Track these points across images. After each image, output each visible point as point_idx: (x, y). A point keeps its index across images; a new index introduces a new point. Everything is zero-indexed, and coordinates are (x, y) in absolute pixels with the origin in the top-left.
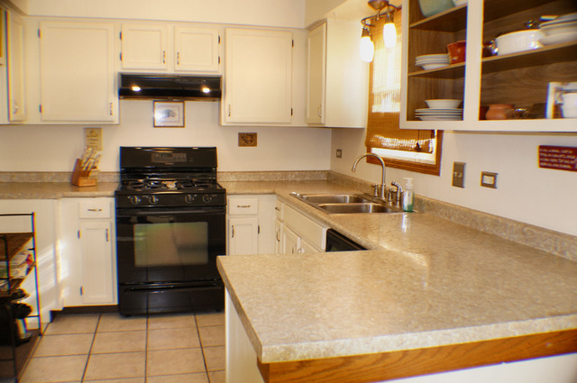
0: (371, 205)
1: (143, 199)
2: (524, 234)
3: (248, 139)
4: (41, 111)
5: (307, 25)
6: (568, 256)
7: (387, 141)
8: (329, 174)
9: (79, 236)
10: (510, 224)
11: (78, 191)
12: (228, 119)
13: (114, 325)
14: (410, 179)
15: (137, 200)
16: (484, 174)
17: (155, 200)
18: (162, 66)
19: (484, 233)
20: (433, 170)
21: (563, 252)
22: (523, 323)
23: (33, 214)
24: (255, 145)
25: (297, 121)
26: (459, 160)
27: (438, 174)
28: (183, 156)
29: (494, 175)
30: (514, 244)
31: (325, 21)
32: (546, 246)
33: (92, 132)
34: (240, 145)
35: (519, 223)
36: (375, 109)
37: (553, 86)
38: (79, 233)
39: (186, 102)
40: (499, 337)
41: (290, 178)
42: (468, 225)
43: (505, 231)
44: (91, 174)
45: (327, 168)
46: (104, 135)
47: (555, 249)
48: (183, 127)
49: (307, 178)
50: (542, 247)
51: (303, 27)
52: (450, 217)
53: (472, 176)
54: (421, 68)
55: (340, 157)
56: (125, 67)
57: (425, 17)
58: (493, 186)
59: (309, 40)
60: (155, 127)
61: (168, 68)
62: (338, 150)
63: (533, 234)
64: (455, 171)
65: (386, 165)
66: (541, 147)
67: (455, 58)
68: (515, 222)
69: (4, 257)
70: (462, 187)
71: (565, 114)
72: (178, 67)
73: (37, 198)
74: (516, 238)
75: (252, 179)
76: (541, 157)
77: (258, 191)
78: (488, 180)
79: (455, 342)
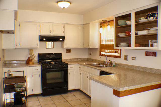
0: (105, 65)
1: (49, 66)
2: (143, 69)
3: (68, 51)
4: (20, 45)
5: (84, 24)
6: (153, 72)
7: (106, 51)
8: (87, 59)
9: (32, 76)
10: (139, 67)
11: (29, 65)
12: (66, 46)
13: (41, 98)
14: (114, 59)
15: (47, 67)
16: (132, 57)
17: (52, 66)
18: (50, 33)
19: (134, 70)
20: (119, 57)
21: (152, 72)
22: (154, 83)
23: (23, 71)
24: (70, 52)
25: (81, 47)
26: (126, 55)
27: (121, 58)
28: (54, 55)
29: (135, 58)
30: (141, 71)
31: (89, 23)
32: (148, 71)
33: (31, 50)
34: (67, 52)
35: (142, 67)
36: (102, 43)
37: (150, 41)
38: (32, 75)
39: (54, 42)
40: (151, 85)
41: (79, 60)
42: (129, 68)
43: (139, 69)
44: (33, 61)
45: (87, 57)
46: (34, 51)
47: (150, 71)
48: (53, 48)
49: (83, 60)
50: (147, 71)
51: (83, 24)
52: (125, 67)
53: (129, 58)
54: (119, 36)
55: (91, 54)
56: (41, 34)
57: (119, 26)
58: (135, 60)
59: (84, 27)
60: (46, 48)
61: (52, 34)
62: (90, 53)
63: (145, 69)
64: (125, 57)
65: (107, 56)
66: (146, 52)
67: (128, 34)
68: (141, 67)
69: (25, 82)
70: (127, 60)
71: (154, 46)
72: (54, 34)
73: (22, 67)
74: (141, 70)
75: (70, 61)
76: (146, 54)
77: (75, 63)
78: (133, 59)
79: (145, 86)
